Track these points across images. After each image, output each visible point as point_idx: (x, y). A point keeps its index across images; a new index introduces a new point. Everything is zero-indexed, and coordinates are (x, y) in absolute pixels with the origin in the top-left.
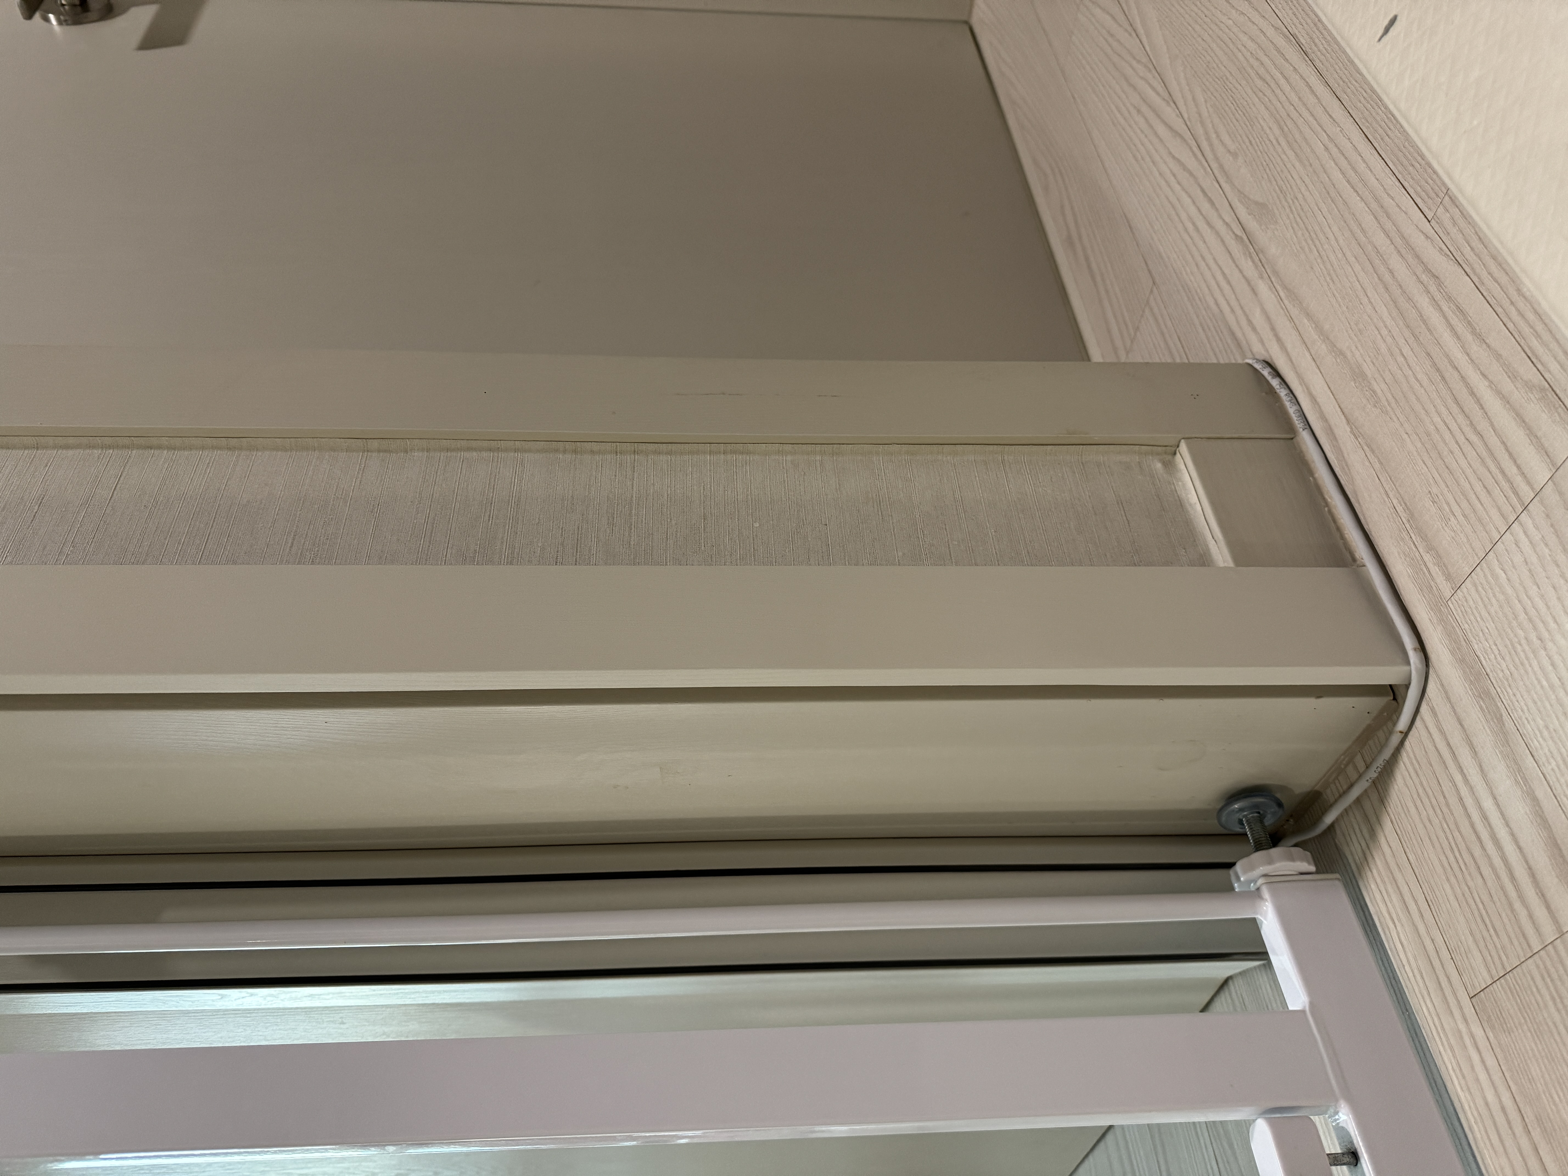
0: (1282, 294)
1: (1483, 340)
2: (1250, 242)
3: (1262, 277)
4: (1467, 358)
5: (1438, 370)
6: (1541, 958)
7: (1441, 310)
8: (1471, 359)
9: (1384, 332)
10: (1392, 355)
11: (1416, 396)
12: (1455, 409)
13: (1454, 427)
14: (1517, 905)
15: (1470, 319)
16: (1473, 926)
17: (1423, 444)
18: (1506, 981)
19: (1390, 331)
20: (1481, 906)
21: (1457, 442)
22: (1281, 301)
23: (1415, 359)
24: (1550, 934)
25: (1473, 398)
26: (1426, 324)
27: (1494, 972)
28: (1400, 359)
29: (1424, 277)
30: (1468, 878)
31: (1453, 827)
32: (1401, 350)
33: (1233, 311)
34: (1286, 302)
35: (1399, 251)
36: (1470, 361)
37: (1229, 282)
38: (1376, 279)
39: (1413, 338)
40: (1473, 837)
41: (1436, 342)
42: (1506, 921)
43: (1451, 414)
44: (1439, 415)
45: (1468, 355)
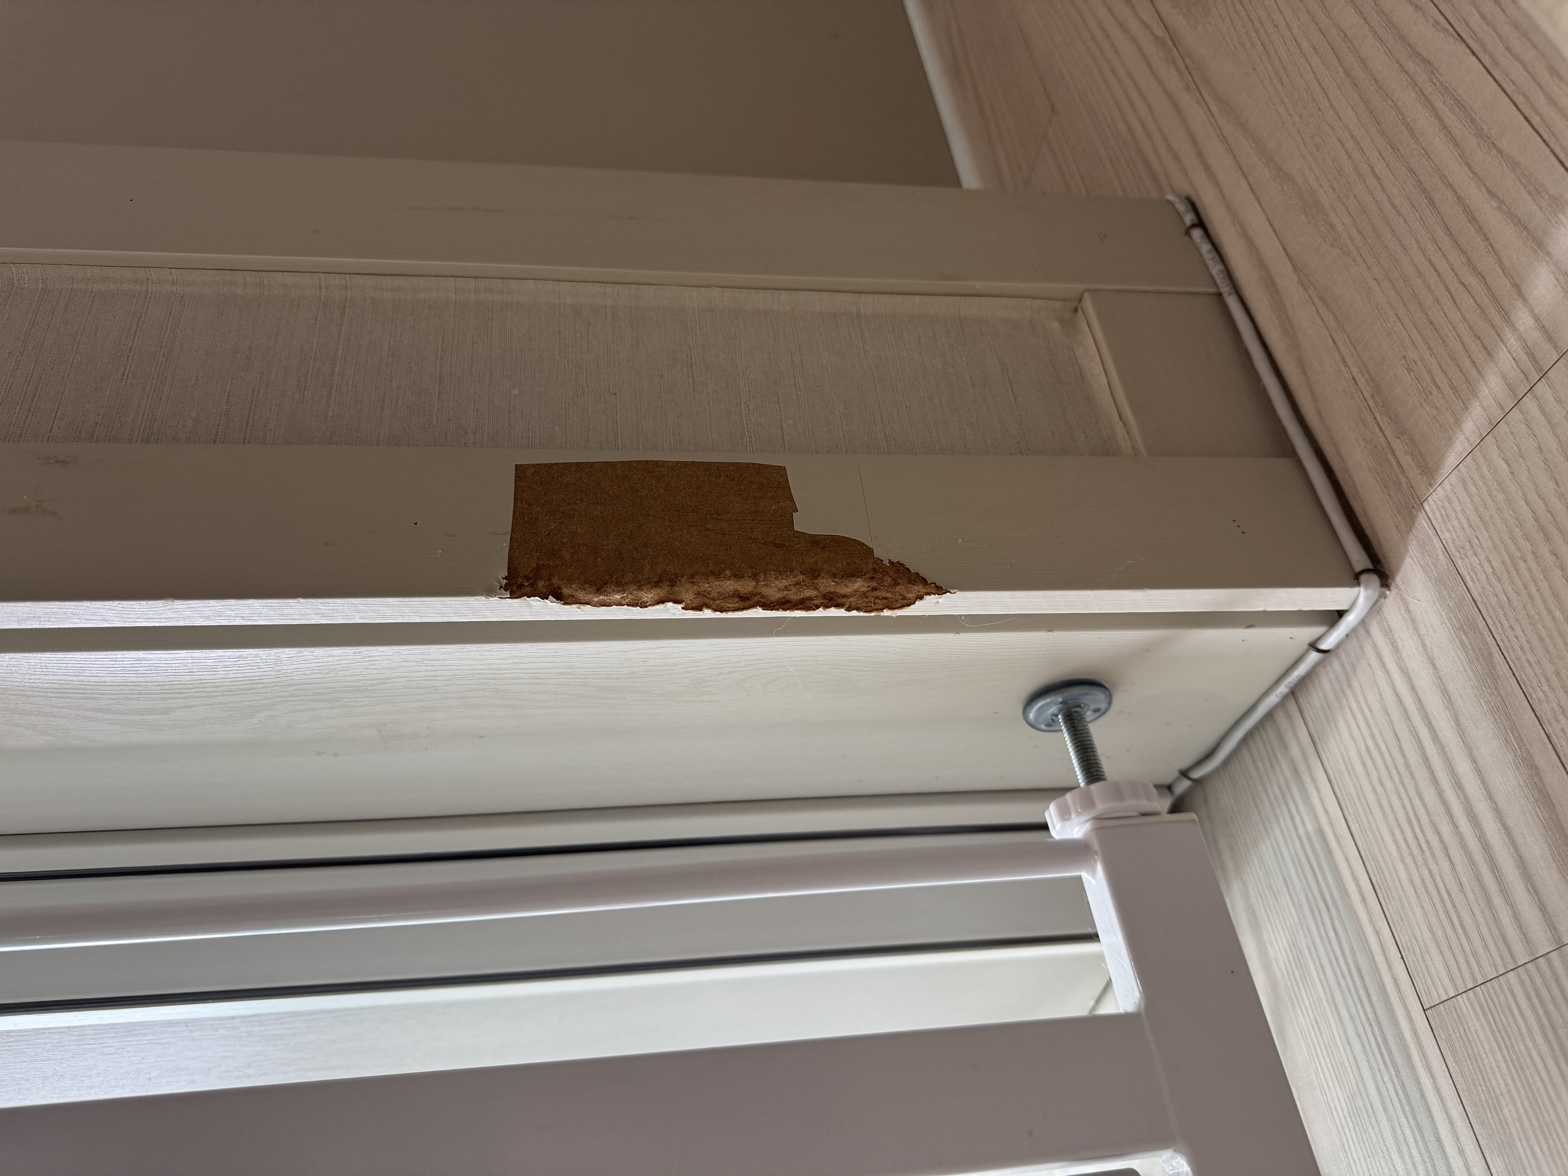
0: (1214, 109)
1: (1493, 143)
2: (1175, 45)
3: (1188, 89)
4: (1468, 171)
5: (1424, 191)
6: (1527, 972)
7: (1433, 108)
8: (1473, 172)
9: (1350, 144)
10: (1359, 175)
11: (1390, 227)
12: (1446, 243)
13: (1443, 267)
14: (1498, 901)
15: (1474, 116)
16: (1434, 920)
17: (1398, 293)
18: (1475, 994)
19: (1358, 144)
20: (1445, 896)
21: (1447, 288)
22: (1211, 117)
23: (1392, 178)
24: (1544, 944)
25: (1474, 227)
26: (1410, 129)
27: (1459, 981)
28: (1371, 181)
29: (1410, 65)
30: (1431, 861)
31: (1413, 794)
32: (1372, 168)
33: (1149, 136)
34: (1218, 117)
35: (1375, 33)
36: (1471, 175)
37: (1145, 99)
38: (1342, 74)
39: (1391, 150)
40: (1440, 809)
41: (1423, 152)
42: (1481, 920)
43: (1440, 249)
44: (1424, 252)
45: (1469, 167)
